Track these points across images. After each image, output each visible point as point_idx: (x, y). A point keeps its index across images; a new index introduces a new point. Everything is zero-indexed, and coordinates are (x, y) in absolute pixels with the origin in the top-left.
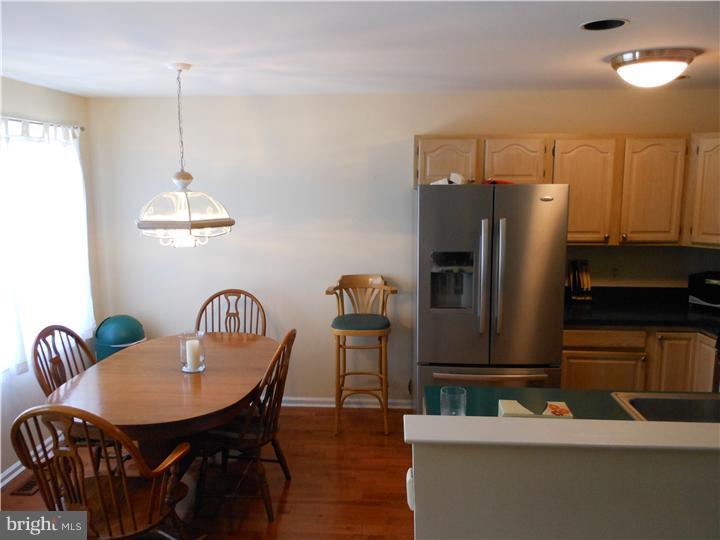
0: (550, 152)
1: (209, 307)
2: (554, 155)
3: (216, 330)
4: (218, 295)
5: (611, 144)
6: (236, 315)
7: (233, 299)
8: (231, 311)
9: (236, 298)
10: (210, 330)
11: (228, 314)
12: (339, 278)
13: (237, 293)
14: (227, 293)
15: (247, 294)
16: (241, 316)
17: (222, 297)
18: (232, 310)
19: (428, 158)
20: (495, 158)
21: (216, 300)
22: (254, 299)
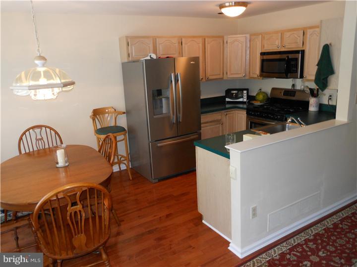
0: (180, 43)
1: (24, 137)
2: (182, 45)
3: (31, 150)
4: (28, 130)
5: (200, 41)
6: (42, 139)
7: (37, 131)
8: (37, 138)
9: (40, 130)
10: (27, 151)
11: (37, 140)
12: (92, 111)
13: (40, 127)
14: (33, 128)
15: (46, 127)
16: (45, 139)
17: (31, 131)
18: (39, 137)
19: (133, 47)
20: (161, 47)
21: (27, 133)
22: (51, 129)
